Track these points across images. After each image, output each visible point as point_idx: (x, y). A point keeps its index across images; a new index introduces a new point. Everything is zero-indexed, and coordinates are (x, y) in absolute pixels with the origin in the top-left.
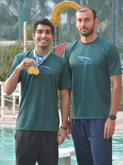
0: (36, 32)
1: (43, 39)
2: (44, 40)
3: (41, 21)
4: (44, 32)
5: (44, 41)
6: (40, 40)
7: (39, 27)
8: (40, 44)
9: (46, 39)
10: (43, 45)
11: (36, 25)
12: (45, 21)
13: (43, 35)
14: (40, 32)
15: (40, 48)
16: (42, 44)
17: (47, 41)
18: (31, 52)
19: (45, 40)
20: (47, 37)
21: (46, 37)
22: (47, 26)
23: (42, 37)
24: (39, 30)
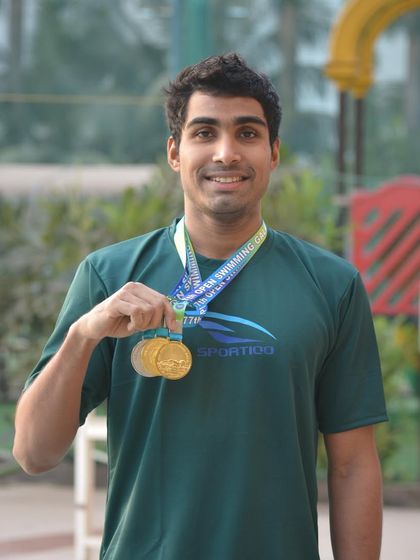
0: (185, 133)
1: (225, 168)
2: (225, 177)
3: (204, 74)
4: (228, 128)
5: (229, 180)
6: (209, 178)
7: (200, 105)
8: (209, 198)
9: (235, 172)
10: (225, 204)
11: (181, 94)
12: (229, 75)
13: (221, 150)
14: (205, 134)
15: (208, 220)
16: (218, 199)
17: (244, 179)
18: (162, 238)
19: (231, 176)
20: (243, 158)
21: (238, 157)
22: (238, 100)
23: (215, 158)
24: (196, 121)
